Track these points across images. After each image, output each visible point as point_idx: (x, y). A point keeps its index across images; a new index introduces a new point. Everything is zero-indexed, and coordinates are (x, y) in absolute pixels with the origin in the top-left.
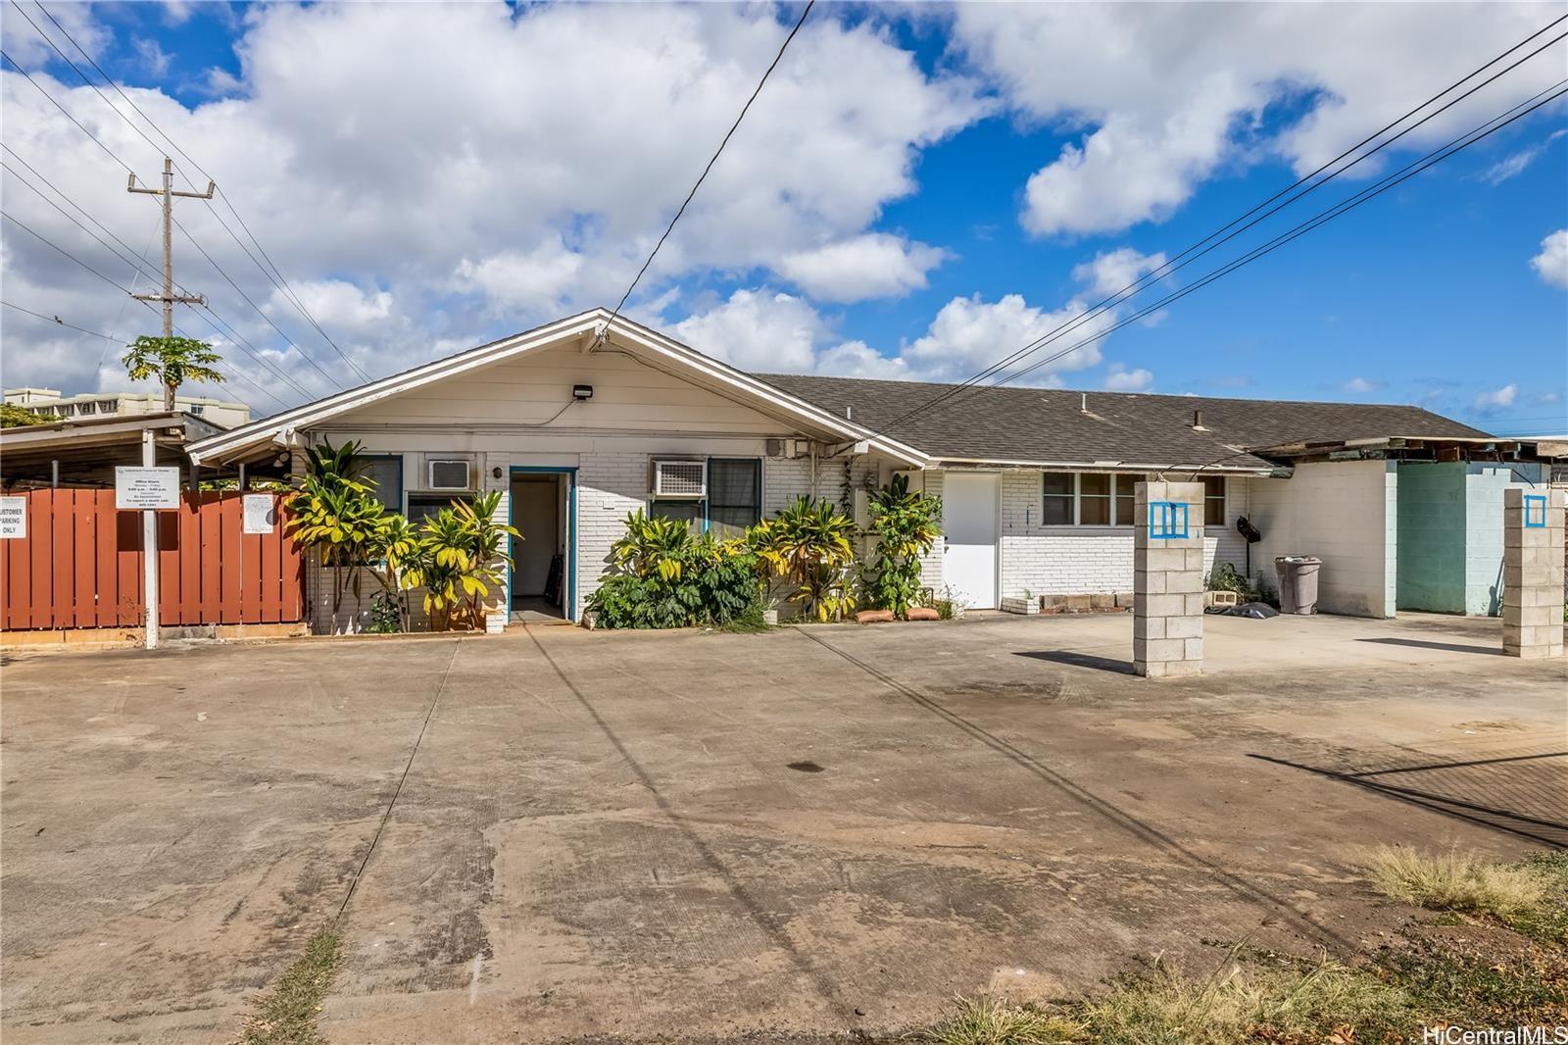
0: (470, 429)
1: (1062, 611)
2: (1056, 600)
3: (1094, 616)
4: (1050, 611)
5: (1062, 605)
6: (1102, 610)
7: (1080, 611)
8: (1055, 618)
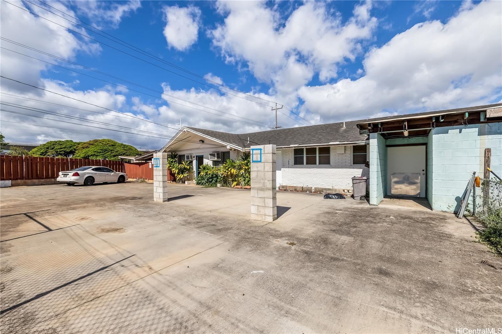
0: (191, 150)
1: (285, 190)
2: (283, 187)
3: (294, 193)
4: (281, 190)
5: (285, 188)
6: (298, 191)
7: (291, 191)
8: (282, 192)
